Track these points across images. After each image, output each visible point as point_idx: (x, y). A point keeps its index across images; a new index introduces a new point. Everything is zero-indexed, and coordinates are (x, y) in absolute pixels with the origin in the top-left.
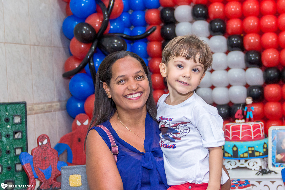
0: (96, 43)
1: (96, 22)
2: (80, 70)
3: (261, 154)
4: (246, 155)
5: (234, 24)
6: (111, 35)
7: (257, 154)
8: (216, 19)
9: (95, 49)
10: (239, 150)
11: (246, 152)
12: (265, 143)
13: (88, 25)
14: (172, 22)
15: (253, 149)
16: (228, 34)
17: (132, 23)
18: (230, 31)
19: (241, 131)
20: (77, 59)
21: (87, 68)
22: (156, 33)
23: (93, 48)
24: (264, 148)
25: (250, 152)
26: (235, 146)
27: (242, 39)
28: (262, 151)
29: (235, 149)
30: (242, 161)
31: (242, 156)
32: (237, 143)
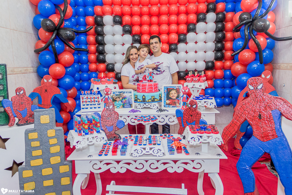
0: (56, 32)
1: (56, 19)
2: (46, 48)
3: (158, 100)
4: (150, 101)
5: (136, 29)
6: (66, 28)
7: (156, 100)
8: (126, 25)
9: (56, 36)
10: (146, 98)
11: (150, 99)
12: (160, 94)
13: (51, 21)
14: (102, 25)
15: (154, 97)
16: (133, 34)
17: (78, 23)
18: (134, 32)
19: (147, 87)
20: (43, 42)
21: (50, 47)
22: (92, 30)
23: (54, 35)
24: (160, 97)
25: (152, 99)
26: (144, 96)
27: (140, 37)
28: (158, 98)
29: (144, 97)
30: (147, 104)
31: (148, 101)
32: (145, 94)
